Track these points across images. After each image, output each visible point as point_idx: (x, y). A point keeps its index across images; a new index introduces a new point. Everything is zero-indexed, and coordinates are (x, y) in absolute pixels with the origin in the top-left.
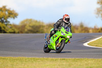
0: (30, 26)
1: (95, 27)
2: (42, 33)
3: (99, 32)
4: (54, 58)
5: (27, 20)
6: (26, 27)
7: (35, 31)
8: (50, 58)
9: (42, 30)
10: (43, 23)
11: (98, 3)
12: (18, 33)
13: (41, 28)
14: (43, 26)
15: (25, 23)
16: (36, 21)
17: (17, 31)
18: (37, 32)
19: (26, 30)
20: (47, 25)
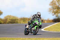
0: (10, 20)
1: (48, 19)
2: (17, 23)
3: (51, 22)
4: (24, 38)
5: (8, 16)
6: (8, 20)
7: (13, 22)
8: (21, 38)
9: (17, 21)
10: (17, 18)
11: (50, 5)
12: (3, 23)
13: (16, 21)
14: (18, 20)
15: (7, 18)
16: (14, 17)
17: (2, 22)
18: (14, 23)
19: (7, 22)
20: (20, 19)
